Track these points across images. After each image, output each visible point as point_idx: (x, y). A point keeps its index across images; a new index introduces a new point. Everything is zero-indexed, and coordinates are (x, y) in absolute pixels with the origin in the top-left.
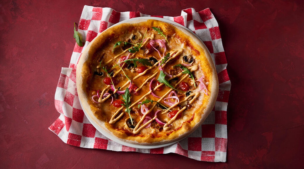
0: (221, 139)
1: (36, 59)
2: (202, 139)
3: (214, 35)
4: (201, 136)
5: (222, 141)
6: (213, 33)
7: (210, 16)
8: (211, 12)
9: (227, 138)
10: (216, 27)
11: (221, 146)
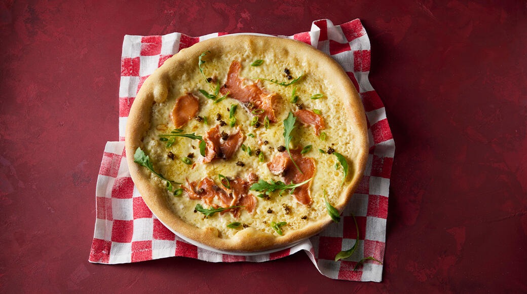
0: (375, 243)
1: (67, 103)
2: (343, 240)
3: (360, 63)
4: (341, 236)
5: (376, 247)
6: (359, 60)
7: (361, 32)
8: (361, 25)
9: (385, 242)
10: (367, 51)
11: (374, 254)
